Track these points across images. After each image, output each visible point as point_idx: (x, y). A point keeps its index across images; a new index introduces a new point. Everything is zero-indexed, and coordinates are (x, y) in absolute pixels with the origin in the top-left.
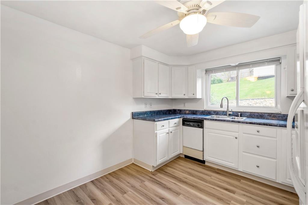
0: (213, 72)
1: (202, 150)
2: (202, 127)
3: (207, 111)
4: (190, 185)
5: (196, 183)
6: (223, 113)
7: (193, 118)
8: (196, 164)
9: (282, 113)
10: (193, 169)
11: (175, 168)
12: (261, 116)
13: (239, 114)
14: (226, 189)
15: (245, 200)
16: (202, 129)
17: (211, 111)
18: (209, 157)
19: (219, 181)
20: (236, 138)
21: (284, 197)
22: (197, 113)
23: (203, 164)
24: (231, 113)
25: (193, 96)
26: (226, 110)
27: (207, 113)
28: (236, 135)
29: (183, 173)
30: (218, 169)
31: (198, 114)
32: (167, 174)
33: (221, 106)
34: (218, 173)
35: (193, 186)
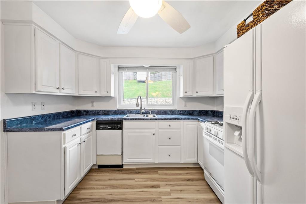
0: (126, 70)
1: (121, 153)
2: (121, 129)
3: (121, 110)
4: (119, 201)
5: (124, 195)
6: (136, 111)
7: (110, 120)
8: (114, 171)
9: (178, 109)
10: (114, 179)
11: (88, 188)
12: (165, 112)
13: (150, 111)
14: (153, 187)
15: (169, 190)
16: (121, 131)
17: (125, 110)
18: (128, 159)
19: (143, 181)
20: (154, 134)
21: (187, 173)
22: (109, 113)
23: (122, 168)
24: (144, 111)
25: (107, 94)
26: (140, 109)
27: (120, 112)
28: (153, 131)
29: (104, 189)
30: (137, 169)
31: (111, 114)
32: (82, 201)
33: (137, 105)
34: (139, 173)
35: (123, 201)
